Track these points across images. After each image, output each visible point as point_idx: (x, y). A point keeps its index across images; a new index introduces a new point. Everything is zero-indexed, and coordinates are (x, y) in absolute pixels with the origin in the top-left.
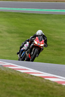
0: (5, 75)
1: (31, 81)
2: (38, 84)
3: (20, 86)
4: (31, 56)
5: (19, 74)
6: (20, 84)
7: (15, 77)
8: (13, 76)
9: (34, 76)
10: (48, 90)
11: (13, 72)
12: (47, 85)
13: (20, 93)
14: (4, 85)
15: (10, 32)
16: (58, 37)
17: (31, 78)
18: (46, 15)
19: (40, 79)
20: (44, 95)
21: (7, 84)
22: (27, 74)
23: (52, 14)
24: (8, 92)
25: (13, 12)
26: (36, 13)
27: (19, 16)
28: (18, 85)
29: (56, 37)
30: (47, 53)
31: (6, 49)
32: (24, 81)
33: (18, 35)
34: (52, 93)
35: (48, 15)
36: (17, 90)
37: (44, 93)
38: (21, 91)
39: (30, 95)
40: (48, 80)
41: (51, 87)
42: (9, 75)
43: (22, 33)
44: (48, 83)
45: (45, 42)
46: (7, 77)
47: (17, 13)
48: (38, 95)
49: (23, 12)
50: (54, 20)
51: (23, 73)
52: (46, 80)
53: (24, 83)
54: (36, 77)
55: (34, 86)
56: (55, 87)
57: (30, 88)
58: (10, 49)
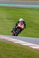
0: (5, 44)
1: (21, 48)
2: (25, 50)
3: (14, 51)
4: (16, 33)
5: (14, 44)
6: (14, 50)
7: (12, 45)
8: (10, 45)
9: (22, 45)
10: (31, 53)
11: (10, 43)
12: (30, 51)
13: (14, 55)
14: (5, 50)
15: (8, 19)
16: (37, 22)
17: (21, 46)
18: (30, 8)
19: (26, 47)
20: (29, 56)
21: (6, 50)
22: (19, 44)
23: (34, 8)
24: (7, 55)
25: (10, 7)
26: (24, 7)
27: (14, 9)
28: (13, 51)
29: (36, 22)
30: (31, 31)
31: (6, 29)
32: (17, 48)
33: (13, 21)
34: (34, 55)
35: (31, 9)
36: (12, 54)
37: (29, 55)
38: (15, 54)
39: (21, 56)
40: (31, 48)
41: (33, 51)
42: (8, 44)
43: (16, 19)
44: (31, 49)
45: (25, 25)
46: (7, 46)
47: (13, 7)
48: (25, 56)
49: (16, 7)
50: (35, 12)
51: (16, 43)
52: (30, 47)
53: (16, 49)
54: (24, 45)
55: (23, 51)
56: (36, 52)
57: (20, 53)
58: (8, 29)
